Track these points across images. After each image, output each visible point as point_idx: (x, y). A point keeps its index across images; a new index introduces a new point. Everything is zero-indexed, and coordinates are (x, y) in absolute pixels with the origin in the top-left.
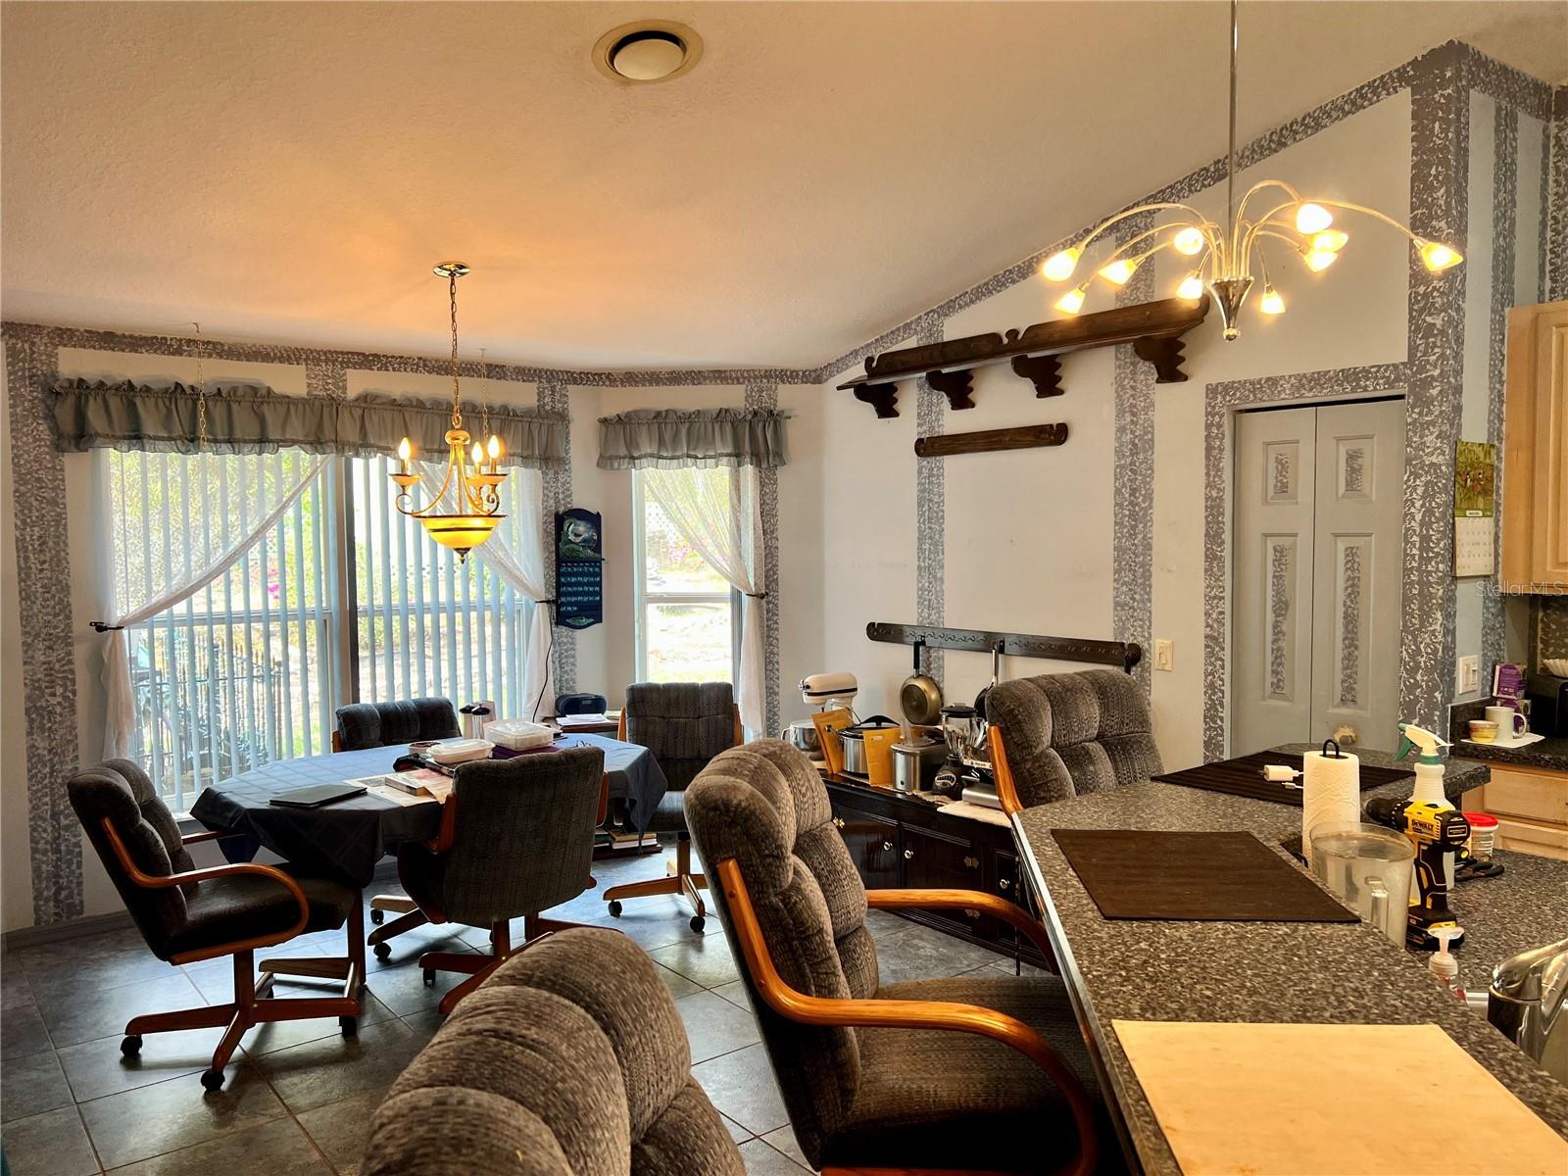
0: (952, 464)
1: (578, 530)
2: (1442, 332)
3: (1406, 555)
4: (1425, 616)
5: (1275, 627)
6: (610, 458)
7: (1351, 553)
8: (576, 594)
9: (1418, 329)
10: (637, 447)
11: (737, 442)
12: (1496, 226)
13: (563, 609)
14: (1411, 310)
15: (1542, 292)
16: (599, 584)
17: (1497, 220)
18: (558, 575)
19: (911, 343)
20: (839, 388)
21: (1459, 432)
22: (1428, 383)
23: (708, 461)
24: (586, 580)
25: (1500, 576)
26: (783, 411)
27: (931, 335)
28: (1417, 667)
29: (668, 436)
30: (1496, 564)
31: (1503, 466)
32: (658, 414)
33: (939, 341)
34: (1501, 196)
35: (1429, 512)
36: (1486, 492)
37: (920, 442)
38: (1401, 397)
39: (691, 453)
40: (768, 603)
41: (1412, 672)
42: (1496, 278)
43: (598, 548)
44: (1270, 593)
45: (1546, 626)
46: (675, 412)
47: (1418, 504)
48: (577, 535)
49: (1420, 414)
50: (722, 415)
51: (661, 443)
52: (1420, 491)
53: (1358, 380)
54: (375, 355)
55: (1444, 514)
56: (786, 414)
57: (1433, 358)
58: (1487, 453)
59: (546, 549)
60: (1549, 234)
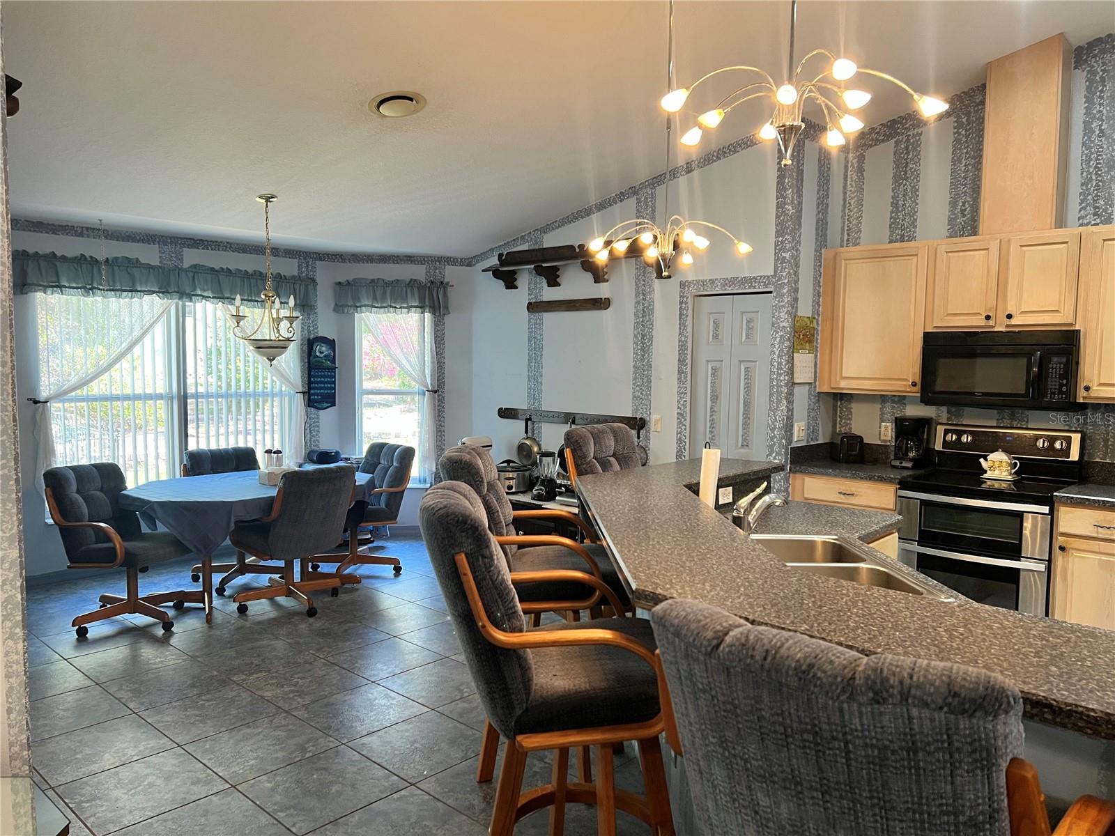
0: (548, 318)
1: (321, 350)
2: (789, 261)
3: (771, 372)
4: (779, 402)
5: (711, 408)
6: (342, 306)
7: (747, 369)
8: (320, 388)
9: (778, 259)
10: (359, 300)
11: (422, 299)
12: (818, 208)
13: (312, 397)
14: (776, 249)
15: (842, 241)
16: (334, 383)
17: (818, 205)
19: (525, 247)
20: (483, 271)
21: (796, 311)
22: (782, 286)
23: (403, 310)
24: (326, 380)
25: (817, 383)
26: (449, 282)
27: (537, 243)
28: (775, 428)
29: (379, 293)
30: (815, 377)
31: (820, 328)
32: (373, 280)
33: (541, 247)
34: (821, 192)
35: (782, 350)
36: (810, 341)
37: (530, 304)
38: (771, 292)
39: (393, 305)
40: (439, 396)
41: (773, 430)
42: (817, 234)
43: (333, 361)
44: (709, 391)
45: (841, 409)
46: (383, 280)
47: (777, 346)
48: (321, 353)
49: (779, 301)
50: (413, 283)
51: (374, 298)
52: (778, 340)
53: (752, 283)
54: (200, 240)
55: (788, 351)
56: (450, 284)
57: (785, 274)
58: (811, 322)
59: (302, 360)
60: (847, 211)
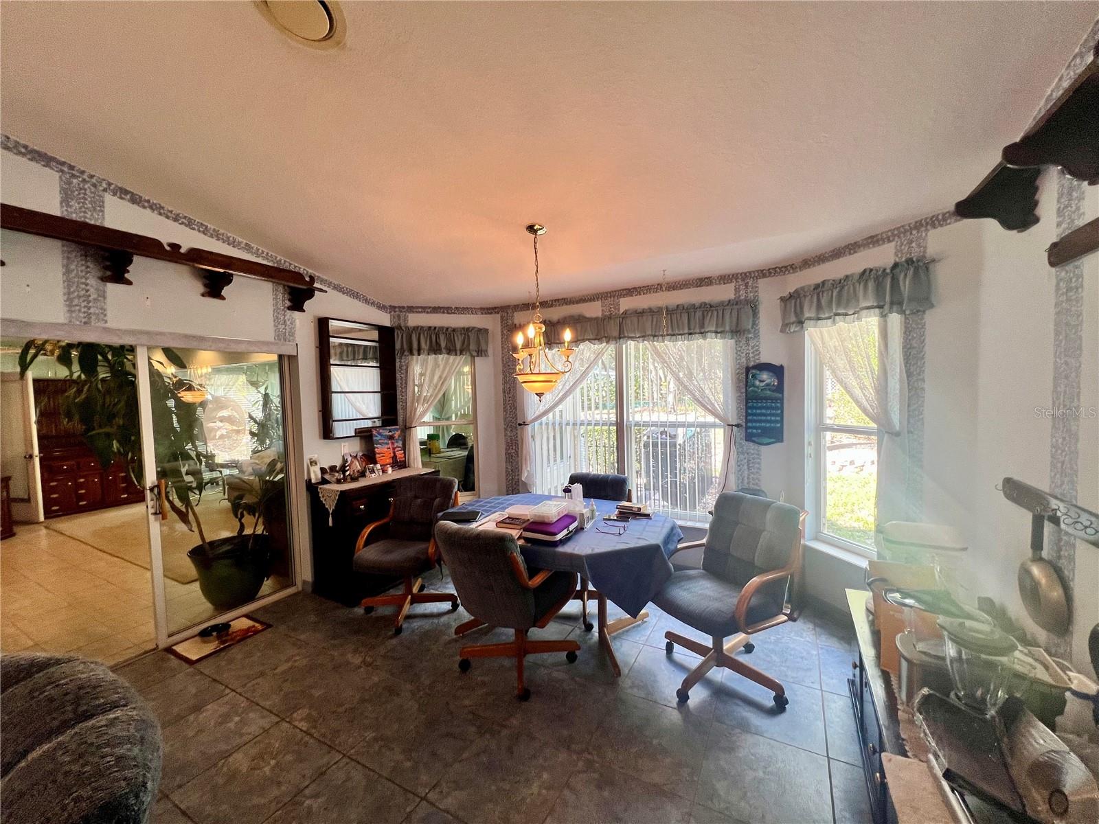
1: (762, 378)
6: (788, 325)
8: (760, 421)
10: (803, 313)
11: (879, 295)
13: (751, 431)
16: (781, 415)
18: (747, 408)
23: (856, 315)
24: (769, 412)
26: (933, 257)
32: (818, 285)
37: (1056, 245)
43: (780, 390)
46: (830, 281)
48: (761, 381)
51: (819, 307)
54: (634, 288)
56: (936, 259)
59: (738, 389)
